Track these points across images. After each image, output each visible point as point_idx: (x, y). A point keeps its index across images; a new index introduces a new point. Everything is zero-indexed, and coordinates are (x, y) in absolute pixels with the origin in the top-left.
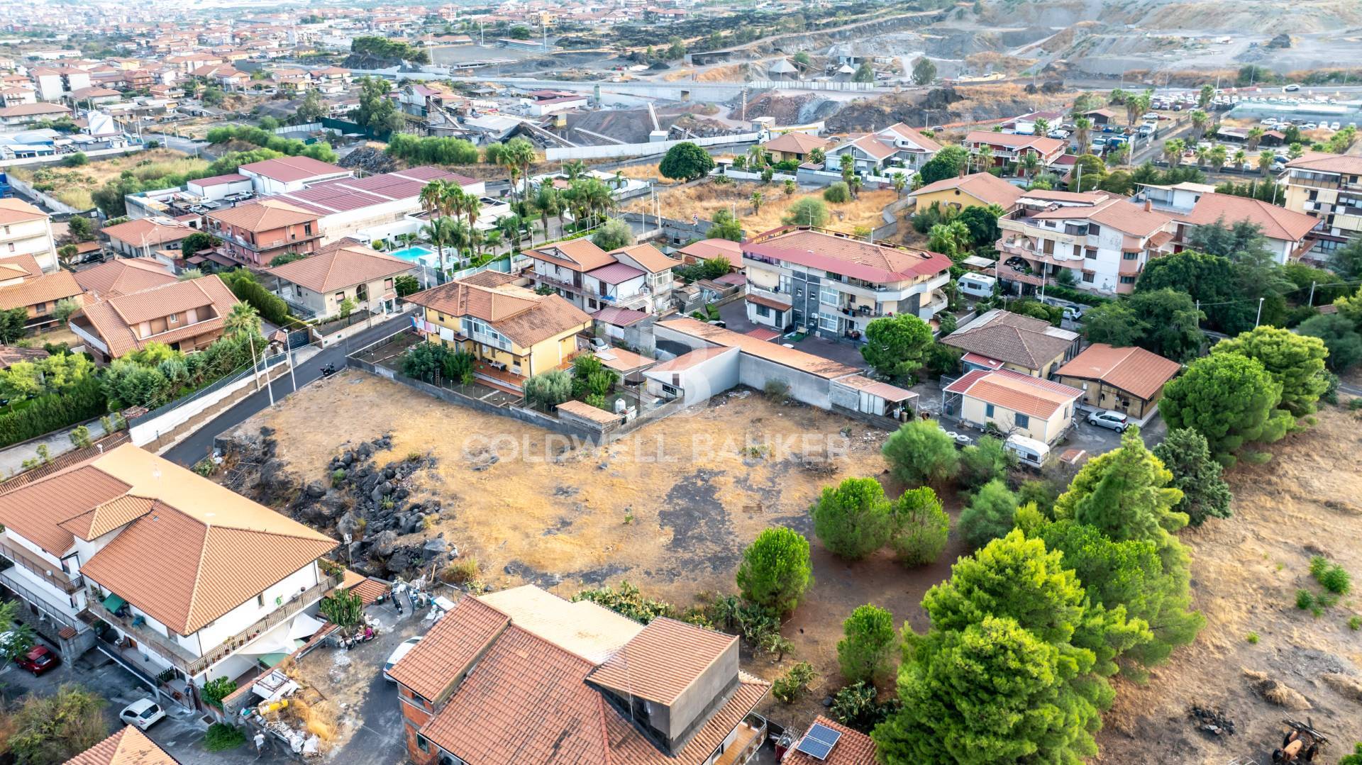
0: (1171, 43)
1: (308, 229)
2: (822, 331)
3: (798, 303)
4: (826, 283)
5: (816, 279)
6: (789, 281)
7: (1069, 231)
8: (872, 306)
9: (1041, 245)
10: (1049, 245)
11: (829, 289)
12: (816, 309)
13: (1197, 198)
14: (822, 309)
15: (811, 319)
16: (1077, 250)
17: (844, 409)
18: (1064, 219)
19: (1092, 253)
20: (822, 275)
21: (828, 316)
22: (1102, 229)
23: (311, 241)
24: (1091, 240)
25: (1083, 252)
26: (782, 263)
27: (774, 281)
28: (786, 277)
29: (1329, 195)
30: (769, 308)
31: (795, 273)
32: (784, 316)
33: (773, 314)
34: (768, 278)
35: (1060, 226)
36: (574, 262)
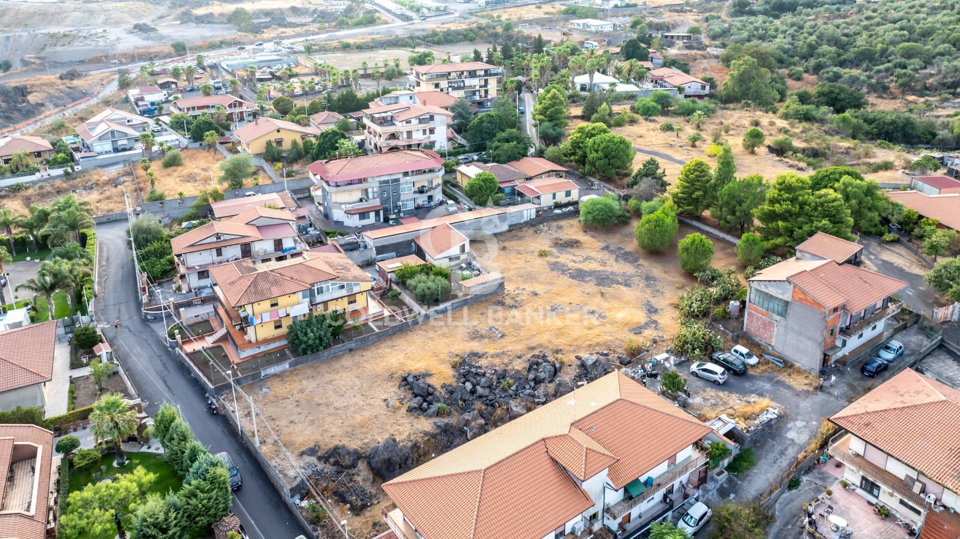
2: (404, 212)
3: (384, 201)
4: (403, 180)
5: (397, 180)
6: (375, 189)
7: (421, 121)
8: (426, 184)
9: (405, 136)
10: (409, 133)
11: (406, 183)
12: (399, 200)
13: (411, 98)
14: (402, 198)
15: (396, 207)
16: (424, 132)
17: (516, 225)
18: (416, 117)
19: (432, 131)
20: (401, 176)
21: (407, 200)
22: (436, 117)
24: (431, 125)
25: (428, 132)
26: (369, 180)
27: (357, 195)
28: (373, 187)
29: (444, 84)
30: (368, 212)
31: (380, 182)
32: (381, 212)
33: (372, 215)
34: (352, 196)
35: (415, 122)
36: (244, 237)
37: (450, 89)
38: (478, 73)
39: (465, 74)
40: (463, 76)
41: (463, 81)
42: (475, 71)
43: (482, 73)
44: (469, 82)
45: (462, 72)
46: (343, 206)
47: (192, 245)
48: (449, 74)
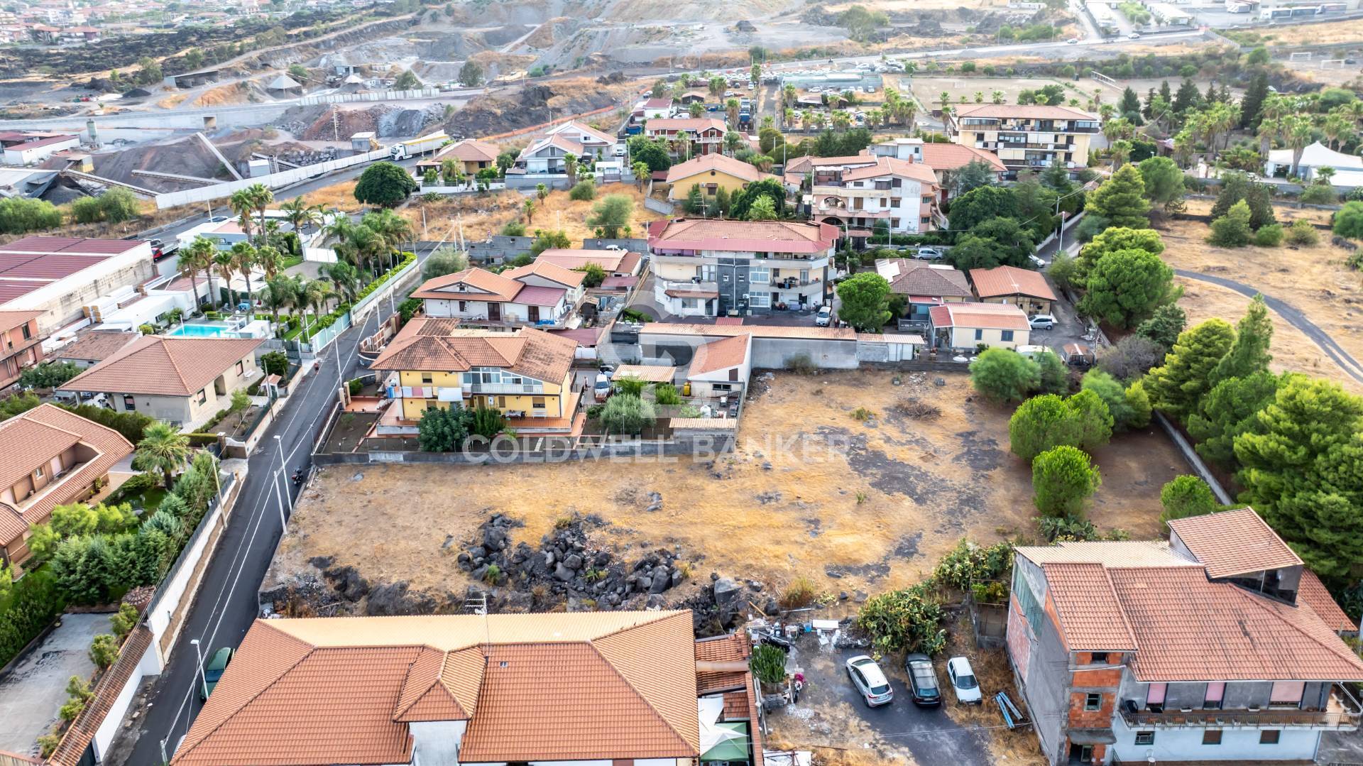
0: (659, 32)
1: (27, 332)
2: (753, 309)
3: (724, 288)
4: (755, 263)
5: (746, 262)
6: (713, 269)
7: (879, 186)
8: (797, 275)
9: (851, 204)
10: (859, 202)
11: (759, 268)
12: (747, 290)
13: (917, 151)
14: (752, 289)
15: (741, 300)
16: (883, 202)
17: (873, 363)
18: (871, 179)
19: (896, 203)
20: (752, 256)
21: (759, 294)
22: (903, 182)
23: (32, 347)
24: (895, 192)
25: (889, 203)
26: (704, 254)
27: (690, 273)
28: (710, 265)
29: (991, 135)
30: (696, 299)
31: (720, 260)
32: (715, 303)
33: (701, 304)
34: (680, 272)
35: (868, 185)
36: (491, 293)
37: (1001, 145)
38: (1056, 124)
39: (1032, 123)
40: (1028, 127)
41: (1026, 135)
42: (1051, 121)
43: (1064, 125)
44: (1033, 137)
45: (1028, 121)
46: (665, 283)
47: (432, 291)
48: (1005, 121)
